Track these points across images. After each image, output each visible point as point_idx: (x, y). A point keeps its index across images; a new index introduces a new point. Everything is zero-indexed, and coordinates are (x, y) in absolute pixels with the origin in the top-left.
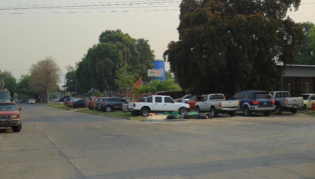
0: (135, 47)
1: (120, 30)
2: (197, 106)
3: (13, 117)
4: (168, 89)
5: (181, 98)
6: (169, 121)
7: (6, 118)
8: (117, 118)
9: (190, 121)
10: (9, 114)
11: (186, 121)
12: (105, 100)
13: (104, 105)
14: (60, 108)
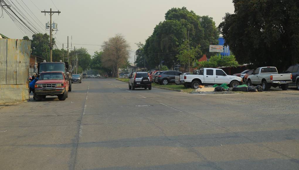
0: (199, 24)
1: (186, 8)
2: (249, 79)
3: (58, 85)
4: (229, 64)
5: (240, 73)
6: (216, 93)
7: (51, 86)
8: (170, 90)
9: (238, 93)
10: (54, 83)
11: (233, 94)
12: (163, 73)
13: (161, 78)
14: (126, 82)
